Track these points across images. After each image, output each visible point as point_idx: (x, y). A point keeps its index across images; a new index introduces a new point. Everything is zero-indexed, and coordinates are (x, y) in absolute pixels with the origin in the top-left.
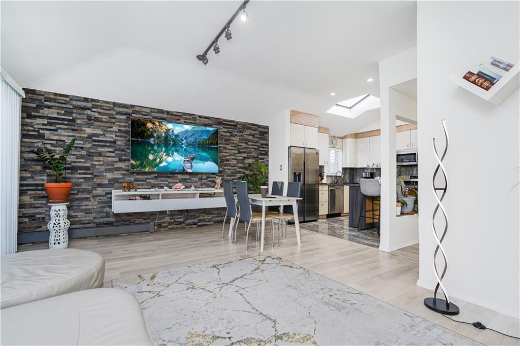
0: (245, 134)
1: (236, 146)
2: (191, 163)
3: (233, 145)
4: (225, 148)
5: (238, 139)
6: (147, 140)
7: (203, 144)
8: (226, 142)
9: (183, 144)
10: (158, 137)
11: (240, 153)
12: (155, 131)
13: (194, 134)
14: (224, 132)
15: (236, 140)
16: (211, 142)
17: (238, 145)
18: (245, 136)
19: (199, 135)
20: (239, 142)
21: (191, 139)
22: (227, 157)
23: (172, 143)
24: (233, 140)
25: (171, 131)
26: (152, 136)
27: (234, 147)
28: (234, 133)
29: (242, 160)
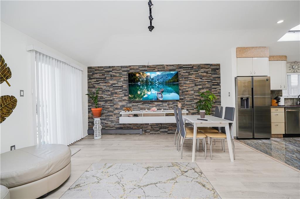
0: (200, 72)
1: (193, 81)
2: (161, 95)
3: (191, 81)
4: (185, 83)
5: (195, 76)
6: (136, 83)
7: (168, 83)
8: (185, 80)
9: (156, 83)
10: (142, 81)
11: (196, 85)
12: (140, 78)
13: (162, 77)
14: (183, 73)
15: (193, 77)
16: (174, 81)
17: (195, 81)
18: (199, 73)
19: (166, 77)
20: (195, 79)
21: (161, 80)
22: (186, 89)
23: (150, 83)
24: (191, 78)
25: (149, 77)
26: (139, 81)
27: (191, 82)
28: (191, 73)
29: (198, 90)
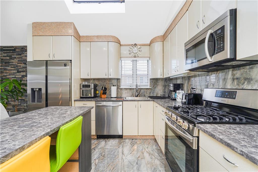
0: (23, 56)
1: (15, 67)
5: (17, 61)
8: (5, 65)
11: (18, 72)
14: (4, 56)
15: (15, 62)
17: (17, 66)
18: (23, 57)
20: (18, 64)
22: (7, 77)
24: (13, 62)
27: (13, 67)
28: (13, 56)
29: (21, 78)
